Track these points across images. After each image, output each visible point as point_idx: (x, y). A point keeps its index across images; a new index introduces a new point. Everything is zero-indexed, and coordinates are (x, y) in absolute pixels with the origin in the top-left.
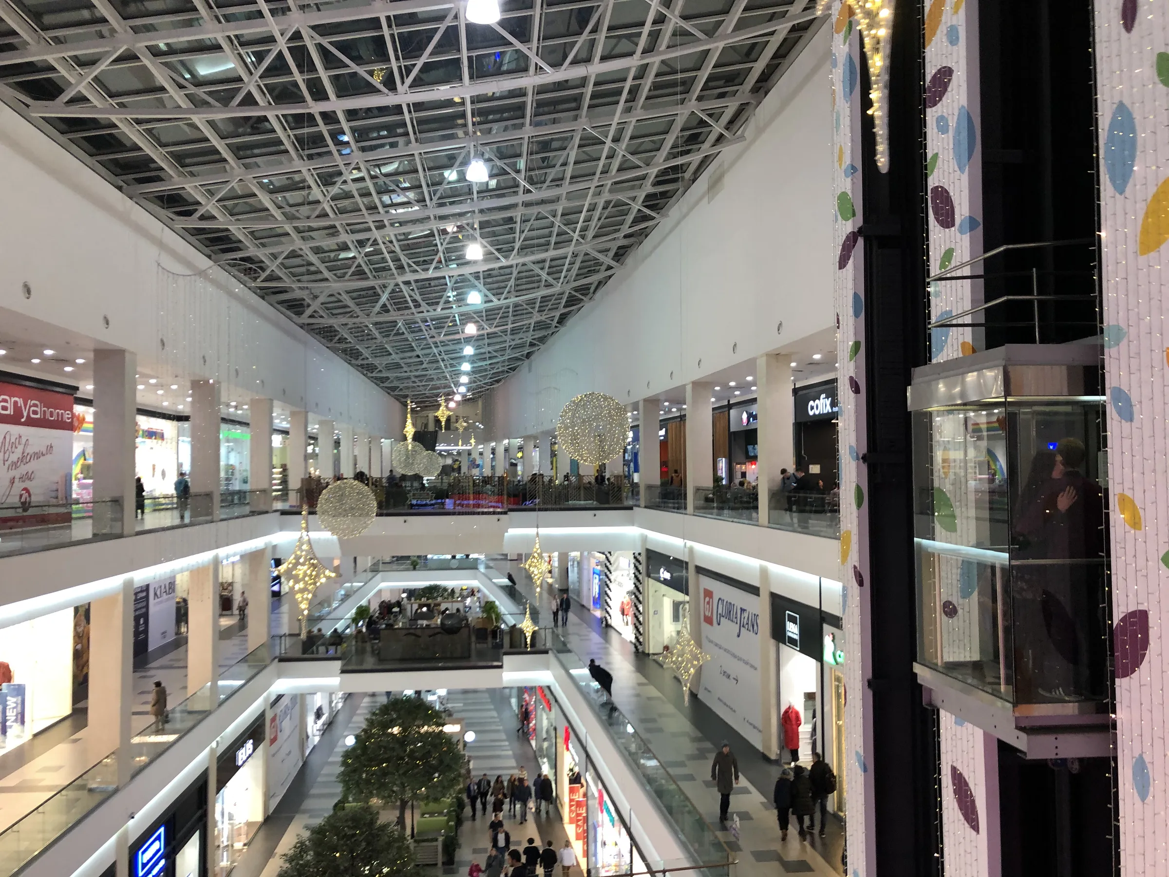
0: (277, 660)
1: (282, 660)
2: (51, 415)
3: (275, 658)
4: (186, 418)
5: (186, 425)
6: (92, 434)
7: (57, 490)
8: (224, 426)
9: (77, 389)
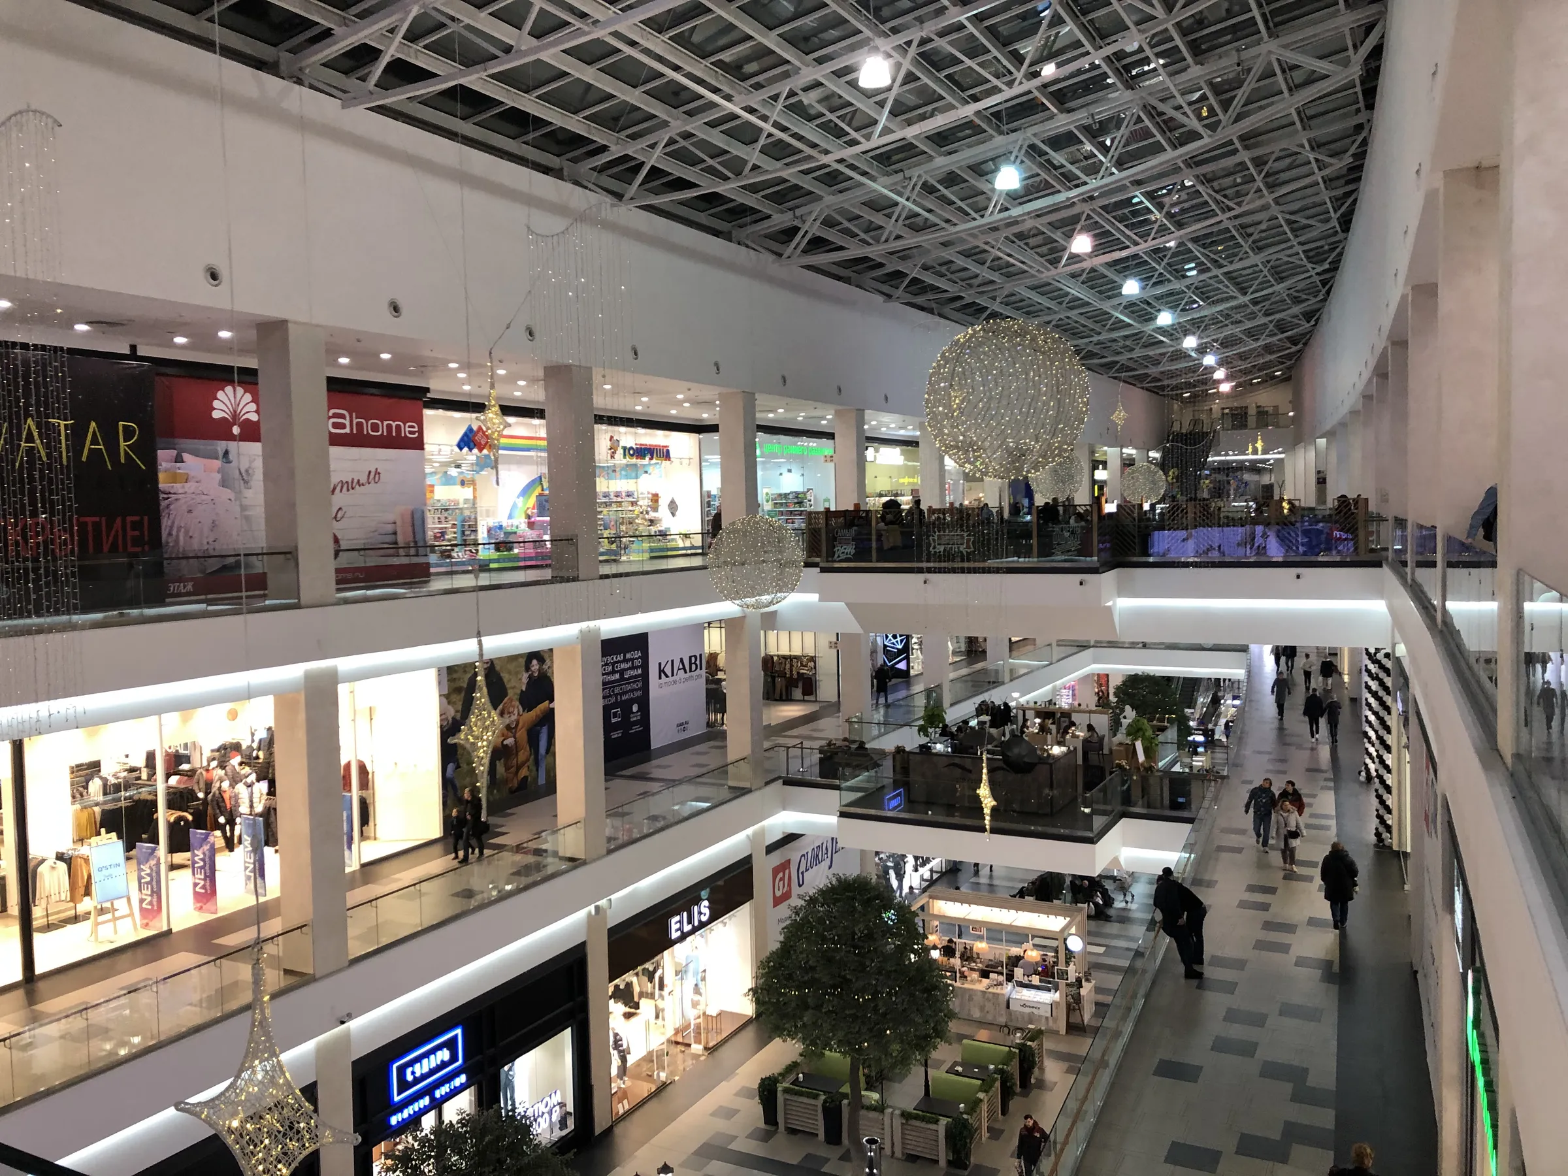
0: (781, 781)
1: (788, 782)
2: (375, 428)
3: (779, 778)
4: (713, 428)
5: (715, 437)
6: (544, 454)
7: (395, 533)
8: (760, 437)
9: (427, 390)
